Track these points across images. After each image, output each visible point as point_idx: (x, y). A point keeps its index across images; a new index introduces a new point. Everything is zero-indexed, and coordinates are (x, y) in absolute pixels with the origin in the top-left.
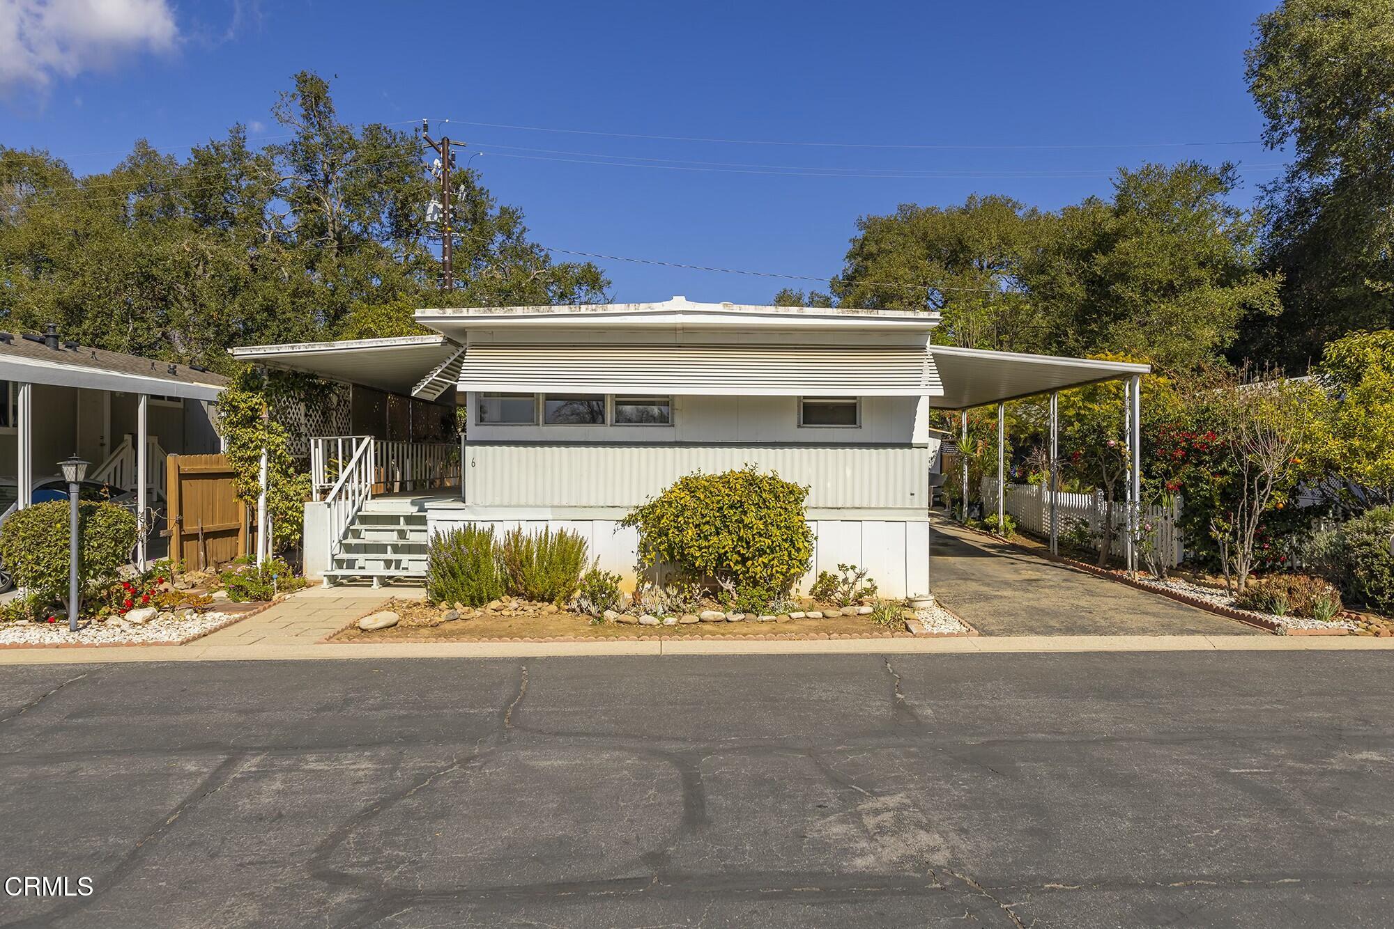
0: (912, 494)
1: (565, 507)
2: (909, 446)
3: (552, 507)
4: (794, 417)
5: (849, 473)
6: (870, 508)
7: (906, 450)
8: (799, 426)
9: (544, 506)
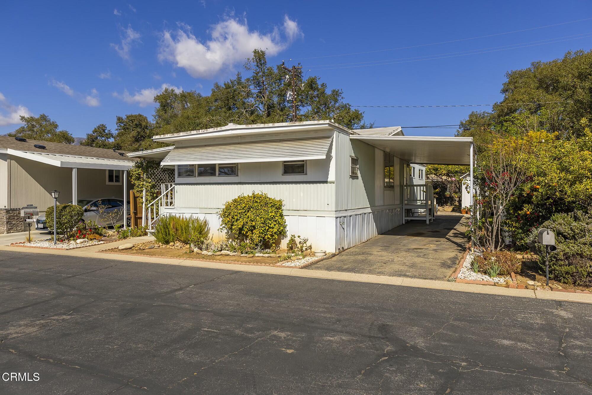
0: (328, 204)
1: (203, 208)
2: (326, 182)
3: (200, 208)
4: (281, 170)
5: (302, 195)
6: (310, 210)
7: (325, 184)
8: (282, 175)
9: (197, 208)
